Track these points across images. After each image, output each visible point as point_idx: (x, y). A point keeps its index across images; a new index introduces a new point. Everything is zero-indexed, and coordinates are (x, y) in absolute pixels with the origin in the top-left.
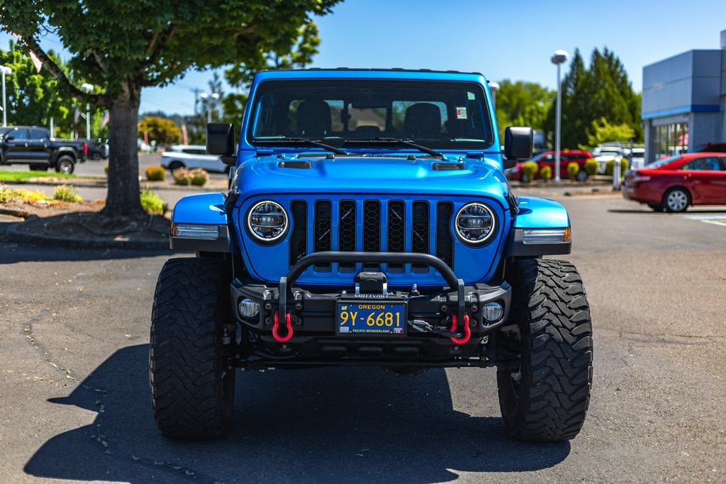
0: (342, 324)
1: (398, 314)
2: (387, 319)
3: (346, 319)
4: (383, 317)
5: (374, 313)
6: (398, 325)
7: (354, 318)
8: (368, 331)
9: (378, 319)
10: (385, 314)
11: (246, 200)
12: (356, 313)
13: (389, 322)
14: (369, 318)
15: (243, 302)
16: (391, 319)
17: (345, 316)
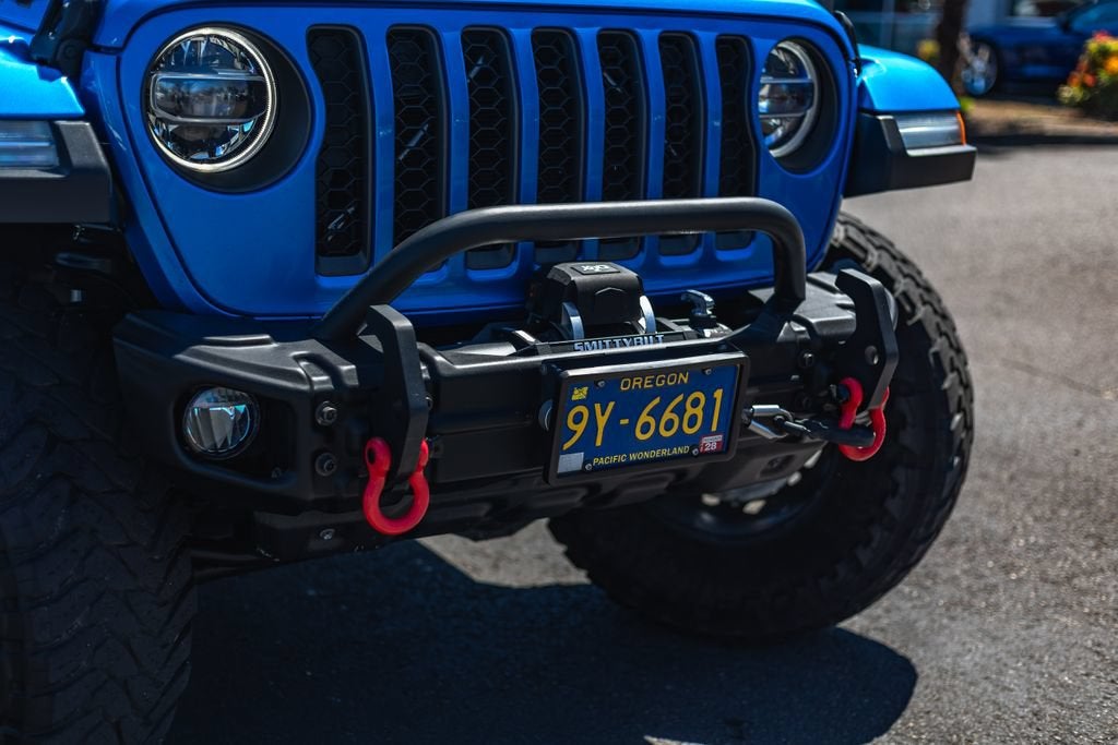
0: (566, 446)
1: (718, 394)
2: (690, 411)
3: (580, 428)
4: (680, 410)
5: (657, 401)
6: (714, 428)
7: (602, 421)
8: (633, 457)
9: (667, 415)
10: (685, 400)
11: (134, 29)
12: (611, 404)
13: (692, 423)
14: (644, 418)
15: (201, 402)
16: (699, 411)
17: (578, 418)
